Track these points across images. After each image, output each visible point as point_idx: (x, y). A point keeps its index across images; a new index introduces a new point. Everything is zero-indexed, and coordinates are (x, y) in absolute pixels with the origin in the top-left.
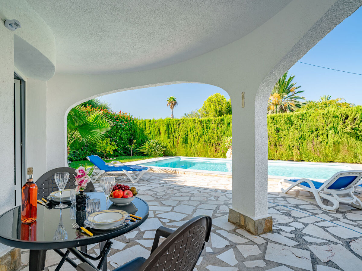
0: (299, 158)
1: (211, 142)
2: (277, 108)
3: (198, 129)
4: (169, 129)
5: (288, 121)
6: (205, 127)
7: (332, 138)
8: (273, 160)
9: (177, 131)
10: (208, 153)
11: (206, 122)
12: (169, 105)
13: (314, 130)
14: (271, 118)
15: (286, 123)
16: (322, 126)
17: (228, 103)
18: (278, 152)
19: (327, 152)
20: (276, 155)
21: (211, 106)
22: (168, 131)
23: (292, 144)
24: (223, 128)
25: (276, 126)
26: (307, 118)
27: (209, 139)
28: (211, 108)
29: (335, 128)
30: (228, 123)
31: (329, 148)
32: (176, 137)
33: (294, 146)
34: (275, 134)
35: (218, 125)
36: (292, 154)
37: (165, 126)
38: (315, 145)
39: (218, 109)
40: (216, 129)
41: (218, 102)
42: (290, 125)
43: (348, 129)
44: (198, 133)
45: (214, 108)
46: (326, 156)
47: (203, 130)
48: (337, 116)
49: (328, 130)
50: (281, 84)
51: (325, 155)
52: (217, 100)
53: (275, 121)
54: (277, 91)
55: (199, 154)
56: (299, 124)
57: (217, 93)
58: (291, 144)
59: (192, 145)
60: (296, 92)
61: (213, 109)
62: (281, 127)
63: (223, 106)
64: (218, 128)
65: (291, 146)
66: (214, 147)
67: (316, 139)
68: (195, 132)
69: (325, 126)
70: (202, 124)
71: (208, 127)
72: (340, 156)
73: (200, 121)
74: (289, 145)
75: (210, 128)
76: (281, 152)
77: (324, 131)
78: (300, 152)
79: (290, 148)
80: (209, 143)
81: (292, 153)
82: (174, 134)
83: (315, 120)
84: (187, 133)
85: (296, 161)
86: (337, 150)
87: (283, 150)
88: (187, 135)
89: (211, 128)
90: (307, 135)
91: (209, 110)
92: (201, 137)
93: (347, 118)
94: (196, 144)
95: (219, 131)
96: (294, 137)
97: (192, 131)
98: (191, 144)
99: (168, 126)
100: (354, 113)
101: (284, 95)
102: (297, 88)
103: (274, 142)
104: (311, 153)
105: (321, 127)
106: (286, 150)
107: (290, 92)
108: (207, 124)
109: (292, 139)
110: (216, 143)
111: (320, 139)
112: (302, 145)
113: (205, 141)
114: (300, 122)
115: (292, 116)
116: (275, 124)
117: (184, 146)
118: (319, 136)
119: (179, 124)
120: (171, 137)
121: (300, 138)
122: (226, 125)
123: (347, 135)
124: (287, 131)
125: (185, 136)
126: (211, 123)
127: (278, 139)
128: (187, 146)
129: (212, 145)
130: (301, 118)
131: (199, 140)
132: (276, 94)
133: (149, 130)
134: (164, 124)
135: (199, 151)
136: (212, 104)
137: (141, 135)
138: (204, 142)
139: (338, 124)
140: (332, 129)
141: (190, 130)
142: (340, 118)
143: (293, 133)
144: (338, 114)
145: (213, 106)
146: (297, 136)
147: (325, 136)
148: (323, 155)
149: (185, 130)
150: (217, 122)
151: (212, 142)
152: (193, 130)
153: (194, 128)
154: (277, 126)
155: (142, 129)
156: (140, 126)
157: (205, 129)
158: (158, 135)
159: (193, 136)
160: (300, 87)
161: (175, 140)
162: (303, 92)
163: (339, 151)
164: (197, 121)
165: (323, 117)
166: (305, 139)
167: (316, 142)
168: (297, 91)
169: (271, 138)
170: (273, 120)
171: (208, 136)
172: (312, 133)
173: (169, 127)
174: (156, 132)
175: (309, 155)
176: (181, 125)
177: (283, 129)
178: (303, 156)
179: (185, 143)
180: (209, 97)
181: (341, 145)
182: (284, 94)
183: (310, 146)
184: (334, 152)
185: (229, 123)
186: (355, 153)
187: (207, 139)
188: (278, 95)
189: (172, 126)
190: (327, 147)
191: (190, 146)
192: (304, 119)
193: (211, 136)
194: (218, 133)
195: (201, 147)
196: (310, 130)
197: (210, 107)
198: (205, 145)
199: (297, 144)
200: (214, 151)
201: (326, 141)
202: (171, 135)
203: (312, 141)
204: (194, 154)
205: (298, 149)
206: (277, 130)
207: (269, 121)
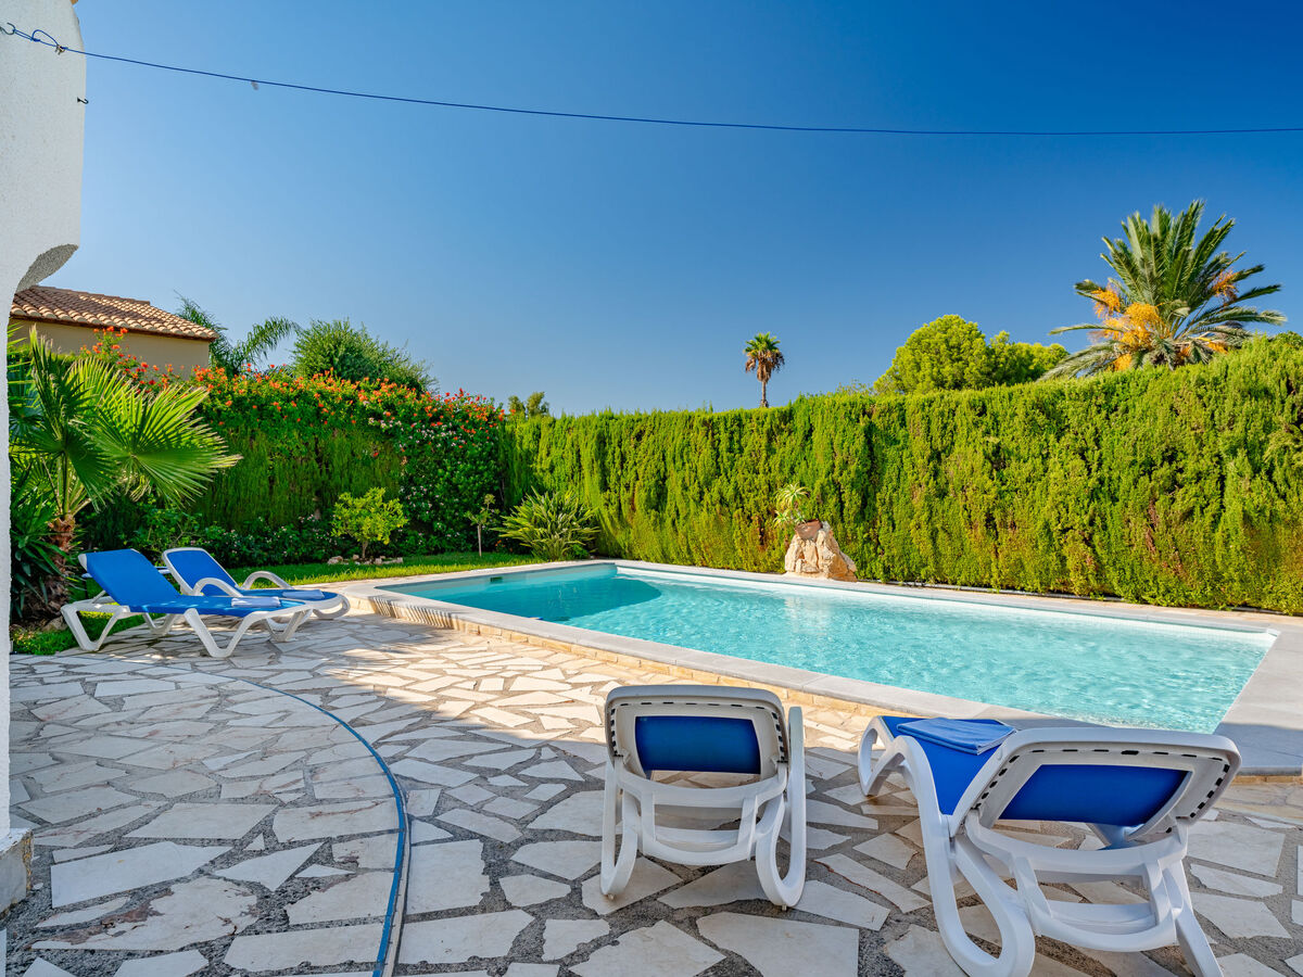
0: (1093, 583)
1: (747, 506)
2: (1139, 364)
3: (700, 453)
4: (605, 454)
5: (1041, 419)
6: (723, 447)
8: (986, 586)
9: (631, 462)
10: (735, 550)
11: (729, 425)
12: (753, 367)
13: (1156, 456)
14: (973, 407)
15: (1033, 428)
16: (1198, 438)
17: (990, 352)
18: (1000, 556)
19: (1219, 560)
20: (994, 569)
21: (922, 365)
22: (603, 463)
23: (1059, 519)
24: (788, 448)
25: (993, 440)
26: (1130, 402)
27: (737, 494)
28: (921, 373)
29: (1253, 449)
30: (807, 429)
31: (1226, 544)
32: (627, 487)
33: (1067, 529)
34: (986, 476)
35: (771, 436)
36: (1064, 565)
37: (593, 443)
38: (1161, 527)
39: (950, 378)
40: (765, 455)
41: (950, 348)
42: (1052, 437)
44: (699, 471)
45: (935, 374)
46: (1218, 577)
47: (718, 456)
48: (1266, 391)
49: (1225, 456)
50: (1166, 261)
51: (1208, 575)
52: (947, 341)
53: (987, 419)
54: (1148, 294)
56: (1092, 429)
57: (946, 317)
58: (1053, 521)
59: (681, 517)
60: (1239, 295)
61: (928, 379)
62: (1014, 444)
63: (971, 364)
64: (771, 451)
65: (1056, 528)
66: (755, 525)
67: (1163, 499)
68: (687, 465)
69: (1212, 438)
70: (713, 435)
71: (736, 446)
73: (705, 423)
74: (1047, 525)
75: (741, 450)
76: (1014, 555)
77: (1206, 463)
78: (1097, 558)
79: (1051, 539)
80: (737, 508)
81: (1063, 560)
82: (619, 473)
83: (1162, 412)
84: (663, 469)
85: (1085, 596)
86: (1265, 555)
87: (1022, 545)
88: (665, 478)
89: (746, 450)
90: (1126, 481)
91: (912, 383)
92: (708, 484)
94: (692, 511)
95: (775, 460)
96: (1066, 488)
97: (679, 464)
98: (678, 514)
99: (602, 441)
101: (1176, 307)
102: (1242, 276)
103: (985, 508)
104: (1146, 562)
105: (1189, 444)
106: (1037, 547)
107: (1208, 294)
108: (732, 433)
109: (1060, 499)
110: (763, 508)
111: (1184, 499)
112: (1105, 527)
113: (722, 501)
114: (1098, 419)
115: (1062, 394)
116: (987, 433)
117: (653, 518)
118: (1181, 486)
119: (639, 437)
120: (611, 486)
121: (1093, 495)
122: (800, 434)
124: (1039, 460)
125: (657, 481)
126: (746, 429)
127: (1000, 495)
128: (662, 521)
129: (749, 517)
130: (1101, 401)
131: (701, 499)
132: (1143, 307)
133: (549, 459)
134: (589, 436)
135: (704, 541)
136: (926, 357)
137: (523, 475)
138: (718, 506)
139: (1268, 427)
140: (1241, 453)
141: (674, 458)
142: (1277, 401)
143: (1065, 472)
144: (1268, 380)
145: (928, 364)
146: (1081, 482)
147: (1210, 485)
148: (1201, 573)
149: (656, 456)
150: (767, 426)
151: (749, 505)
152: (682, 457)
153: (685, 451)
155: (528, 452)
156: (521, 444)
157: (725, 454)
158: (575, 478)
159: (681, 482)
160: (1259, 269)
161: (625, 496)
163: (1277, 558)
164: (695, 423)
165: (1200, 397)
166: (1115, 500)
167: (1166, 513)
168: (1243, 287)
169: (970, 493)
170: (979, 415)
171: (732, 480)
172: (1149, 467)
173: (605, 446)
174: (569, 464)
175: (1137, 570)
176: (644, 438)
177: (1024, 453)
178: (1112, 576)
179: (657, 510)
180: (915, 334)
181: (1281, 528)
182: (1174, 302)
183: (1139, 530)
184: (1253, 563)
185: (811, 431)
187: (729, 493)
188: (1152, 309)
189: (615, 442)
190: (1218, 536)
191: (673, 522)
192: (1116, 410)
193: (745, 479)
194: (770, 470)
195: (708, 524)
196: (1140, 459)
197: (919, 369)
198: (723, 519)
199: (1079, 521)
200: (758, 542)
201: (1212, 508)
202: (613, 479)
203: (1146, 509)
204: (689, 552)
205: (1088, 541)
206: (997, 459)
207: (964, 418)
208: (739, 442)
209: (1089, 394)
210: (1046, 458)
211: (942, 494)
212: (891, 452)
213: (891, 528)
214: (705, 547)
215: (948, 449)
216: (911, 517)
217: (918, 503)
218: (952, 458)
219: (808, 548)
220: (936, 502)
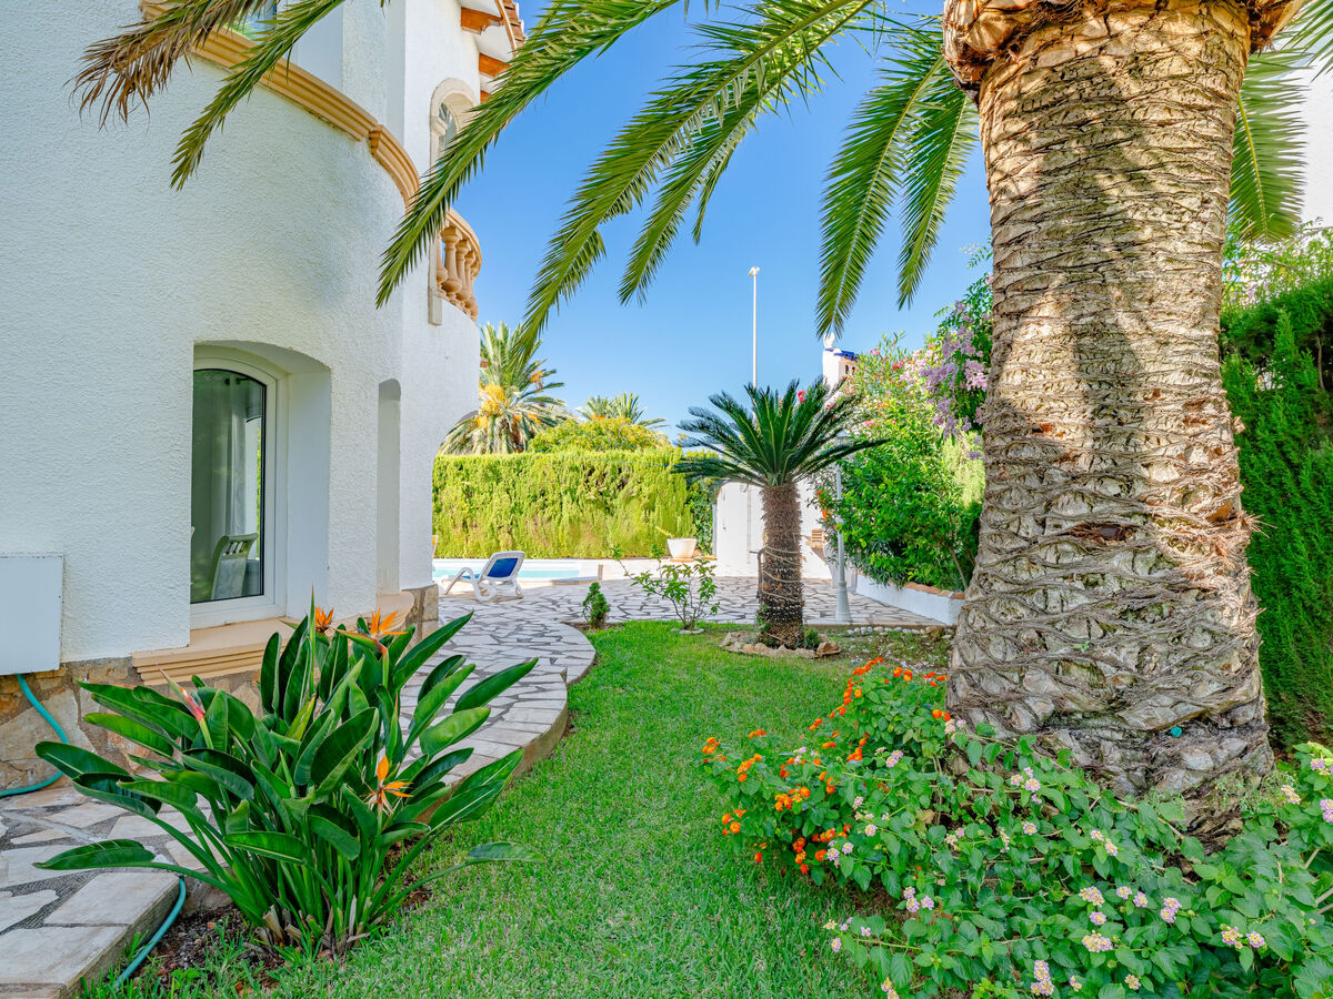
2: (494, 424)
5: (490, 474)
7: (569, 510)
8: (459, 557)
13: (538, 493)
14: (457, 466)
15: (486, 478)
16: (553, 486)
18: (469, 542)
19: (560, 538)
20: (465, 549)
23: (497, 522)
25: (466, 483)
29: (573, 491)
31: (563, 531)
33: (501, 527)
34: (463, 501)
36: (498, 544)
38: (539, 525)
42: (494, 483)
43: (593, 494)
46: (559, 545)
48: (576, 468)
49: (562, 494)
50: (507, 358)
51: (556, 545)
53: (463, 472)
54: (496, 378)
56: (512, 480)
58: (495, 523)
60: (544, 386)
62: (476, 486)
65: (496, 526)
67: (540, 512)
69: (558, 487)
72: (582, 547)
74: (492, 525)
76: (476, 541)
77: (556, 497)
78: (513, 539)
79: (493, 532)
81: (498, 542)
83: (540, 474)
86: (576, 536)
87: (480, 535)
90: (526, 504)
93: (591, 472)
96: (501, 507)
100: (603, 464)
101: (513, 390)
102: (546, 375)
103: (462, 517)
104: (533, 541)
105: (550, 488)
106: (487, 536)
107: (528, 382)
109: (498, 512)
111: (549, 511)
112: (517, 526)
114: (514, 475)
116: (463, 479)
118: (547, 507)
121: (512, 511)
123: (592, 506)
124: (488, 494)
127: (470, 510)
132: (494, 386)
139: (577, 483)
140: (569, 493)
142: (580, 472)
143: (500, 501)
144: (577, 463)
146: (507, 505)
147: (557, 506)
154: (469, 483)
160: (554, 372)
162: (560, 388)
163: (579, 536)
166: (521, 513)
167: (541, 519)
168: (546, 381)
169: (454, 510)
172: (535, 499)
175: (529, 544)
177: (481, 490)
178: (519, 547)
181: (582, 525)
182: (514, 387)
183: (531, 526)
184: (571, 539)
186: (605, 539)
188: (499, 388)
190: (560, 528)
196: (532, 495)
199: (506, 522)
201: (558, 516)
203: (533, 517)
205: (509, 532)
206: (468, 493)
207: (451, 471)
209: (510, 463)
210: (491, 493)
211: (438, 510)
215: (443, 487)
218: (445, 491)
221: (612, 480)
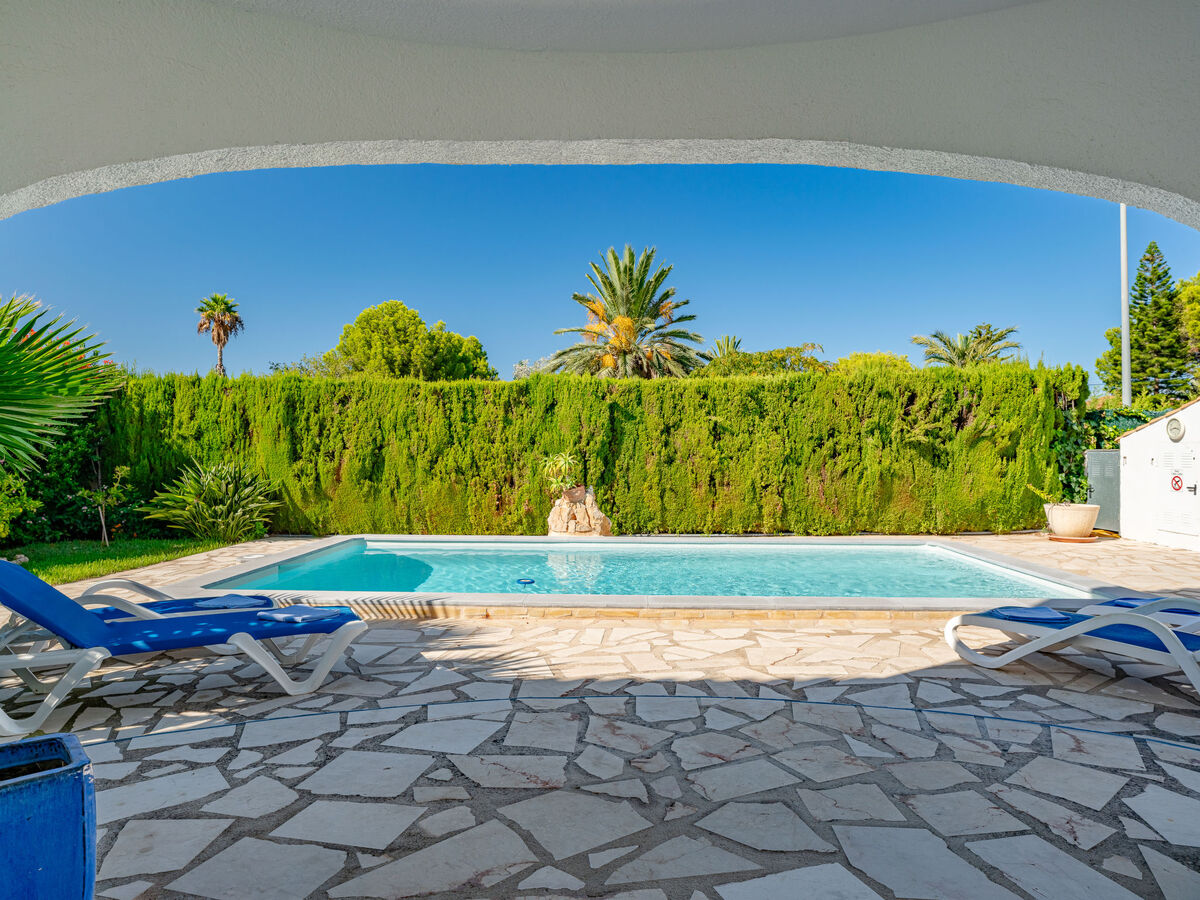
0: (779, 524)
1: (483, 474)
2: (625, 363)
3: (430, 422)
4: (295, 420)
5: (752, 404)
6: (456, 416)
7: (874, 459)
8: (698, 533)
9: (334, 430)
10: (466, 516)
11: (462, 395)
12: (208, 329)
13: (825, 433)
15: (744, 411)
16: (848, 422)
17: (432, 338)
18: (716, 508)
19: (859, 502)
20: (709, 519)
21: (373, 344)
22: (292, 430)
23: (762, 478)
24: (526, 421)
25: (714, 419)
26: (805, 395)
27: (474, 463)
28: (373, 351)
29: (883, 429)
30: (549, 403)
31: (865, 491)
32: (331, 455)
33: (767, 486)
34: (710, 447)
35: (508, 407)
36: (761, 512)
37: (278, 410)
38: (828, 482)
39: (399, 358)
40: (501, 425)
41: (398, 330)
42: (757, 417)
43: (918, 434)
44: (430, 440)
45: (386, 353)
46: (856, 513)
47: (450, 426)
48: (888, 393)
49: (863, 433)
50: (635, 287)
51: (851, 512)
52: (394, 324)
53: (708, 402)
54: (624, 310)
55: (429, 523)
56: (782, 414)
57: (392, 302)
58: (758, 479)
59: (403, 486)
60: (674, 319)
61: (379, 357)
62: (728, 422)
63: (417, 347)
64: (507, 422)
66: (492, 493)
67: (830, 462)
68: (415, 434)
69: (856, 423)
70: (444, 405)
71: (470, 416)
72: (892, 514)
73: (435, 392)
74: (753, 483)
75: (475, 420)
76: (727, 507)
77: (852, 439)
78: (785, 506)
79: (755, 494)
80: (473, 476)
81: (761, 508)
82: (318, 441)
83: (828, 403)
84: (379, 438)
85: (770, 534)
86: (885, 496)
87: (734, 500)
88: (381, 447)
89: (481, 421)
90: (807, 450)
91: (363, 359)
92: (439, 452)
93: (912, 399)
94: (419, 481)
95: (512, 432)
96: (768, 456)
97: (402, 432)
98: (398, 483)
99: (291, 405)
100: (929, 386)
101: (646, 323)
102: (677, 306)
103: (708, 472)
104: (816, 507)
105: (843, 427)
106: (744, 500)
107: (659, 314)
108: (465, 403)
109: (764, 463)
110: (501, 476)
111: (842, 462)
112: (792, 483)
113: (459, 470)
114: (786, 406)
115: (763, 387)
116: (708, 413)
117: (366, 489)
118: (840, 454)
119: (344, 401)
120: (304, 455)
121: (786, 461)
122: (538, 409)
123: (913, 452)
124: (747, 435)
125: (373, 450)
126: (480, 400)
127: (720, 460)
128: (377, 491)
129: (486, 485)
130: (787, 393)
131: (432, 468)
132: (623, 319)
133: (195, 424)
134: (273, 399)
135: (430, 510)
136: (376, 336)
137: (146, 442)
138: (453, 474)
139: (890, 418)
140: (877, 433)
141: (395, 427)
142: (895, 400)
143: (767, 444)
144: (890, 387)
145: (379, 343)
146: (777, 452)
147: (854, 453)
148: (847, 512)
149: (371, 424)
150: (504, 399)
151: (486, 472)
152: (405, 425)
153: (411, 418)
155: (156, 415)
156: (140, 404)
157: (459, 426)
158: (236, 446)
159: (405, 452)
160: (686, 303)
161: (324, 467)
162: (693, 321)
163: (890, 499)
164: (422, 393)
165: (850, 395)
166: (799, 464)
167: (832, 473)
169: (696, 459)
171: (468, 449)
172: (821, 441)
173: (294, 410)
174: (230, 429)
175: (809, 512)
176: (352, 404)
177: (735, 429)
178: (792, 517)
179: (371, 480)
180: (363, 313)
181: (896, 481)
182: (645, 319)
183: (814, 484)
184: (877, 503)
185: (553, 405)
186: (928, 504)
187: (466, 462)
188: (628, 321)
189: (309, 406)
190: (861, 487)
191: (392, 492)
192: (796, 400)
193: (482, 449)
194: (507, 440)
195: (439, 492)
196: (816, 436)
197: (370, 347)
198: (458, 487)
199: (776, 479)
200: (494, 508)
201: (858, 469)
202: (306, 446)
203: (820, 469)
204: (409, 521)
205: (780, 494)
206: (717, 433)
208: (472, 412)
209: (780, 388)
210: (752, 433)
211: (670, 461)
212: (628, 426)
213: (626, 490)
214: (431, 517)
215: (677, 426)
216: (645, 480)
217: (651, 468)
218: (681, 431)
219: (579, 510)
220: (665, 469)
221: (945, 411)
